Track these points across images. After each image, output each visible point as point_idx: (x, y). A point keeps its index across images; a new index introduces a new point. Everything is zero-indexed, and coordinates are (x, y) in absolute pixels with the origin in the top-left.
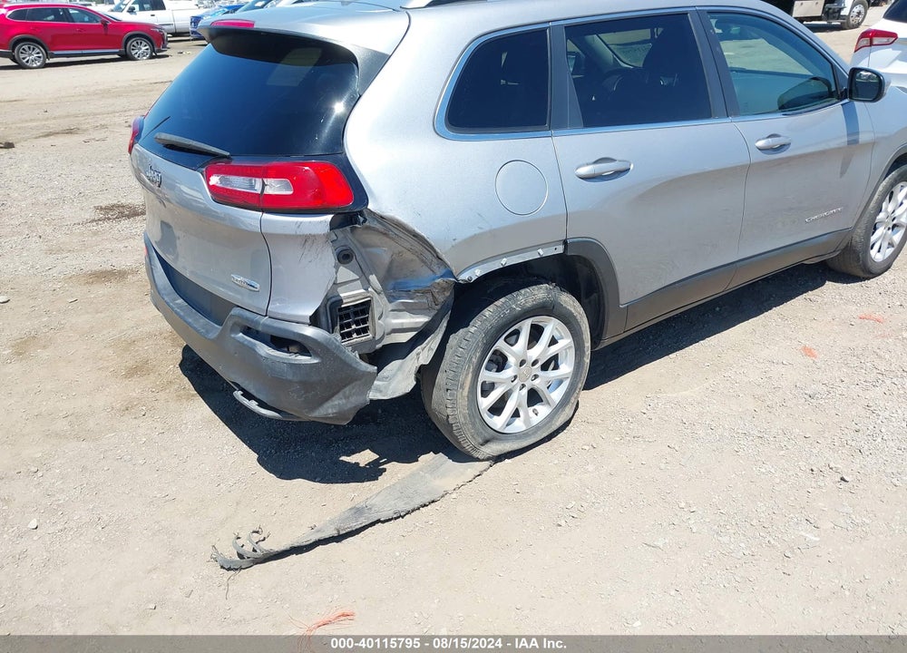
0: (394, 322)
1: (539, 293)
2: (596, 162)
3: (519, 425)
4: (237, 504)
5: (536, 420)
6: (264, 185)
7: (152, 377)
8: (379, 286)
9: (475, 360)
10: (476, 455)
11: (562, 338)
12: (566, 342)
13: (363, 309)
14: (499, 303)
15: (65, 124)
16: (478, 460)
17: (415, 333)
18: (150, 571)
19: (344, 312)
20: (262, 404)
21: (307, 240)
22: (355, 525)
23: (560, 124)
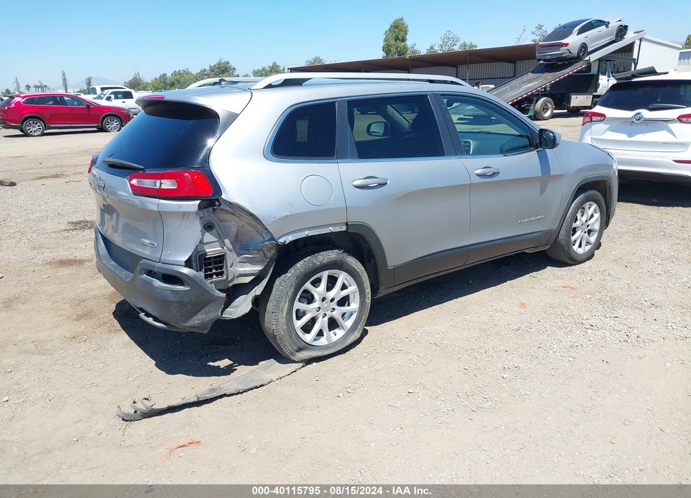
0: (241, 269)
1: (332, 255)
2: (365, 179)
3: (323, 341)
4: (138, 387)
5: (334, 339)
6: (161, 184)
7: (94, 320)
8: (230, 246)
9: (290, 294)
10: (293, 358)
11: (351, 286)
12: (353, 288)
13: (220, 259)
14: (306, 259)
15: (54, 172)
16: (294, 362)
17: (254, 277)
18: (77, 422)
19: (208, 261)
20: (156, 319)
21: (185, 215)
22: (209, 396)
23: (344, 156)
